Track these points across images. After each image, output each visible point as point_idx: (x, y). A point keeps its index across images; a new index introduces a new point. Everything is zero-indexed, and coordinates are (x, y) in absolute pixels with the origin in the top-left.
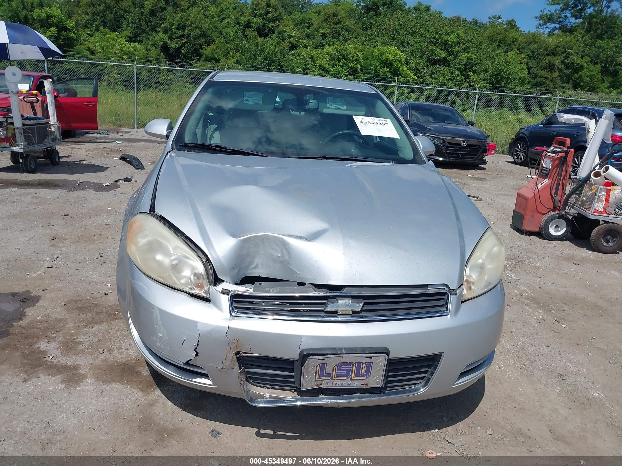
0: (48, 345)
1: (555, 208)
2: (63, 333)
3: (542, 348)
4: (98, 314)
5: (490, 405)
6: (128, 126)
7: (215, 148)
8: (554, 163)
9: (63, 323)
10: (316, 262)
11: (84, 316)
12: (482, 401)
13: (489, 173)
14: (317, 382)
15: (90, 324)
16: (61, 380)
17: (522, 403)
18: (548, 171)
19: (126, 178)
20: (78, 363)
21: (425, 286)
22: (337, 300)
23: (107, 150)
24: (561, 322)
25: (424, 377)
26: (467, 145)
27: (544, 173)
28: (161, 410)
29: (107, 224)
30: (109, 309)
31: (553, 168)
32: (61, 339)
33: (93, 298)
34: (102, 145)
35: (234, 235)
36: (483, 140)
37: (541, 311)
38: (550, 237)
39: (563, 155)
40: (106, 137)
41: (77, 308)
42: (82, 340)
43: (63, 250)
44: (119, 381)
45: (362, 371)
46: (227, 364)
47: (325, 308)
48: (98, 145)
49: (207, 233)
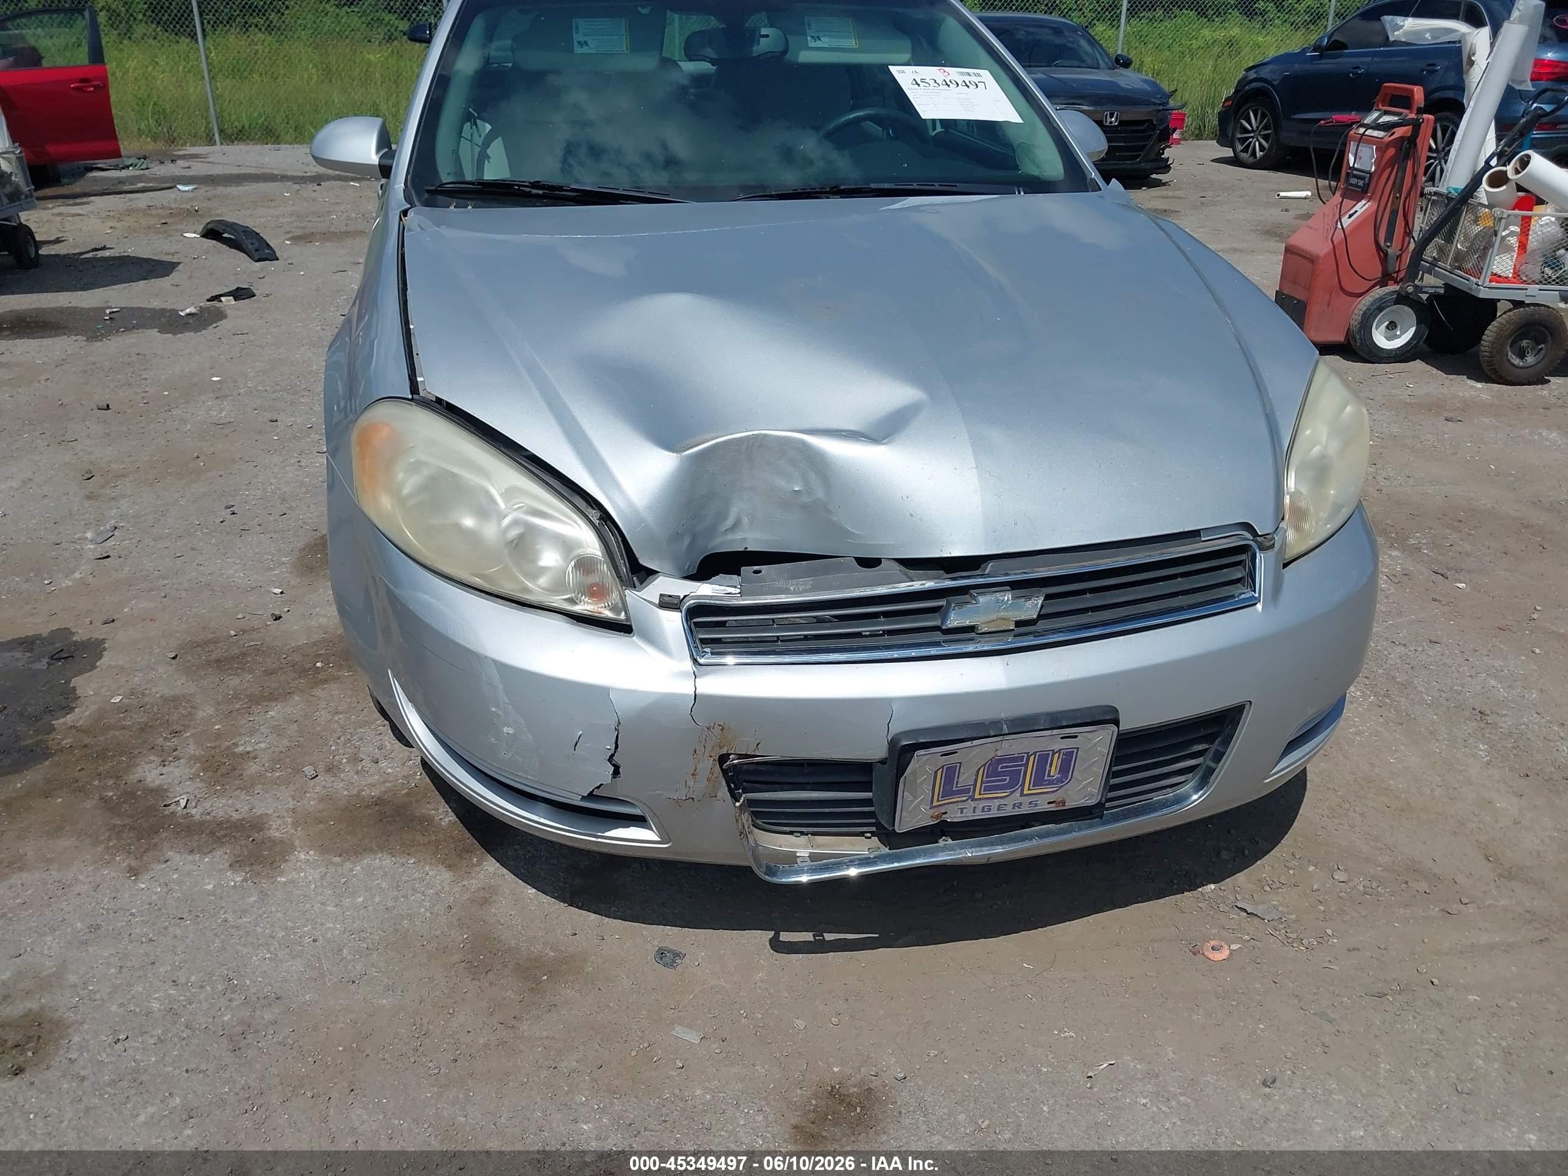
0: (164, 770)
1: (1386, 278)
2: (193, 735)
3: (1420, 649)
4: (271, 674)
5: (1328, 808)
6: (195, 140)
7: (528, 190)
8: (1383, 156)
9: (185, 708)
10: (905, 498)
11: (234, 682)
12: (1305, 800)
13: (1178, 193)
14: (935, 809)
15: (258, 703)
16: (227, 860)
17: (1403, 795)
18: (1367, 179)
19: (238, 288)
20: (258, 811)
21: (1195, 534)
22: (975, 598)
23: (160, 211)
24: (1449, 577)
25: (1197, 766)
26: (1120, 121)
27: (1356, 186)
28: (513, 913)
29: (222, 422)
30: (297, 657)
31: (1379, 171)
32: (192, 752)
33: (244, 632)
34: (142, 200)
35: (667, 443)
36: (1160, 105)
37: (1395, 553)
38: (1373, 355)
39: (1406, 132)
40: (144, 175)
41: (209, 664)
42: (249, 749)
43: (124, 504)
44: (381, 848)
45: (1050, 771)
46: (699, 786)
47: (944, 620)
48: (131, 200)
49: (590, 444)
